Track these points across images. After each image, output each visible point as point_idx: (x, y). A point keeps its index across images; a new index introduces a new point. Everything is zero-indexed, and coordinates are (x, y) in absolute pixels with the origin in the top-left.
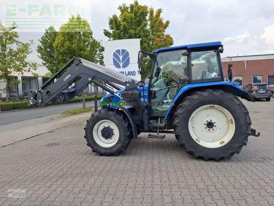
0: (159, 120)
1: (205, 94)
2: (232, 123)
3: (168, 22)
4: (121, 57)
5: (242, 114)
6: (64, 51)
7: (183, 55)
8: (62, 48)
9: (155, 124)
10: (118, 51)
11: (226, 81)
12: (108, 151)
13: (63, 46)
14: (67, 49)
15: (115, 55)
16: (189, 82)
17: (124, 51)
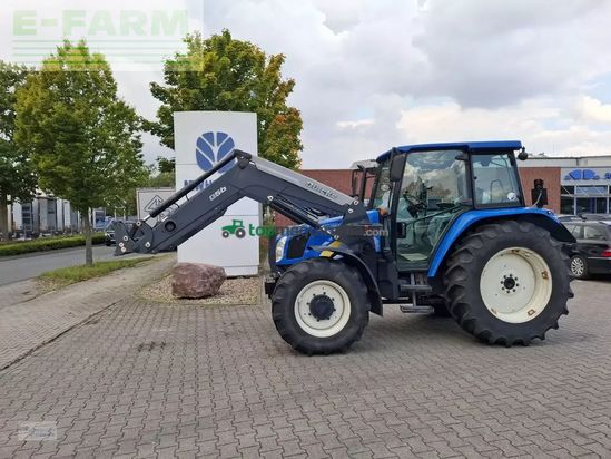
0: (412, 278)
1: (506, 228)
2: (546, 278)
3: (291, 83)
4: (215, 150)
6: (49, 125)
7: (456, 158)
8: (44, 116)
9: (405, 286)
10: (209, 136)
12: (330, 345)
13: (45, 111)
14: (57, 121)
15: (200, 143)
16: (473, 207)
17: (221, 136)
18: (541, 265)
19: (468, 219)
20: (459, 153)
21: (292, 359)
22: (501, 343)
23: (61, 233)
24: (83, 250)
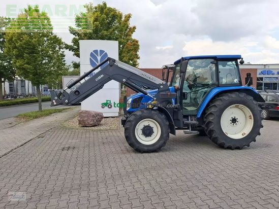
0: (189, 118)
1: (233, 95)
2: (251, 118)
3: (134, 28)
4: (99, 58)
5: (259, 112)
6: (21, 45)
7: (211, 63)
8: (18, 41)
9: (186, 122)
10: (96, 51)
11: (244, 86)
12: (151, 148)
13: (19, 39)
14: (25, 44)
15: (92, 54)
16: (218, 86)
17: (102, 52)
18: (249, 113)
19: (216, 91)
20: (212, 60)
21: (133, 155)
22: (230, 148)
23: (27, 96)
24: (37, 104)
